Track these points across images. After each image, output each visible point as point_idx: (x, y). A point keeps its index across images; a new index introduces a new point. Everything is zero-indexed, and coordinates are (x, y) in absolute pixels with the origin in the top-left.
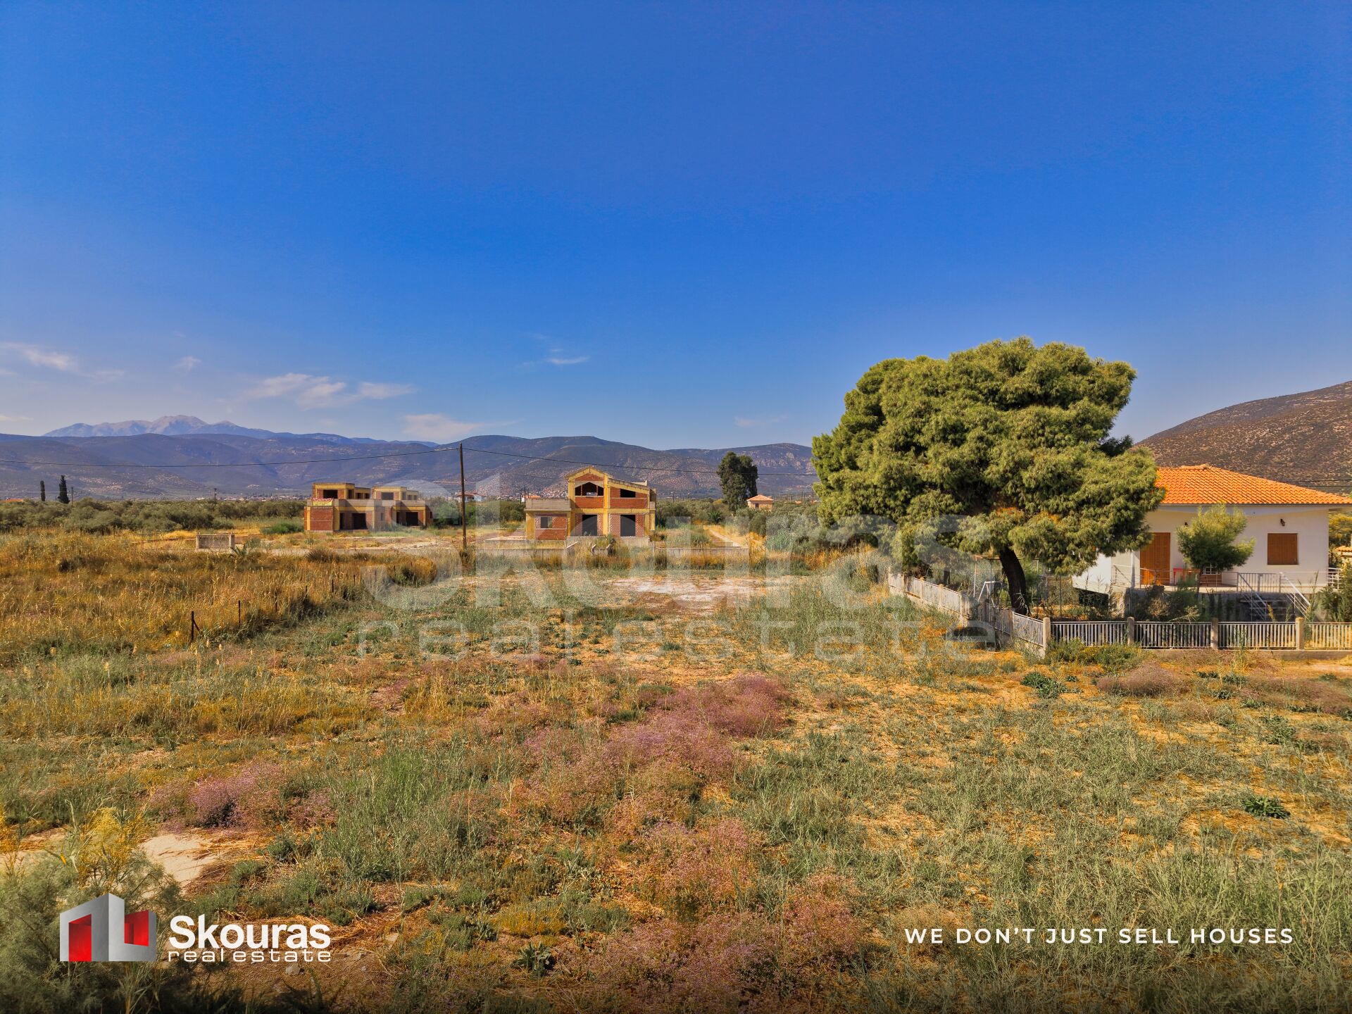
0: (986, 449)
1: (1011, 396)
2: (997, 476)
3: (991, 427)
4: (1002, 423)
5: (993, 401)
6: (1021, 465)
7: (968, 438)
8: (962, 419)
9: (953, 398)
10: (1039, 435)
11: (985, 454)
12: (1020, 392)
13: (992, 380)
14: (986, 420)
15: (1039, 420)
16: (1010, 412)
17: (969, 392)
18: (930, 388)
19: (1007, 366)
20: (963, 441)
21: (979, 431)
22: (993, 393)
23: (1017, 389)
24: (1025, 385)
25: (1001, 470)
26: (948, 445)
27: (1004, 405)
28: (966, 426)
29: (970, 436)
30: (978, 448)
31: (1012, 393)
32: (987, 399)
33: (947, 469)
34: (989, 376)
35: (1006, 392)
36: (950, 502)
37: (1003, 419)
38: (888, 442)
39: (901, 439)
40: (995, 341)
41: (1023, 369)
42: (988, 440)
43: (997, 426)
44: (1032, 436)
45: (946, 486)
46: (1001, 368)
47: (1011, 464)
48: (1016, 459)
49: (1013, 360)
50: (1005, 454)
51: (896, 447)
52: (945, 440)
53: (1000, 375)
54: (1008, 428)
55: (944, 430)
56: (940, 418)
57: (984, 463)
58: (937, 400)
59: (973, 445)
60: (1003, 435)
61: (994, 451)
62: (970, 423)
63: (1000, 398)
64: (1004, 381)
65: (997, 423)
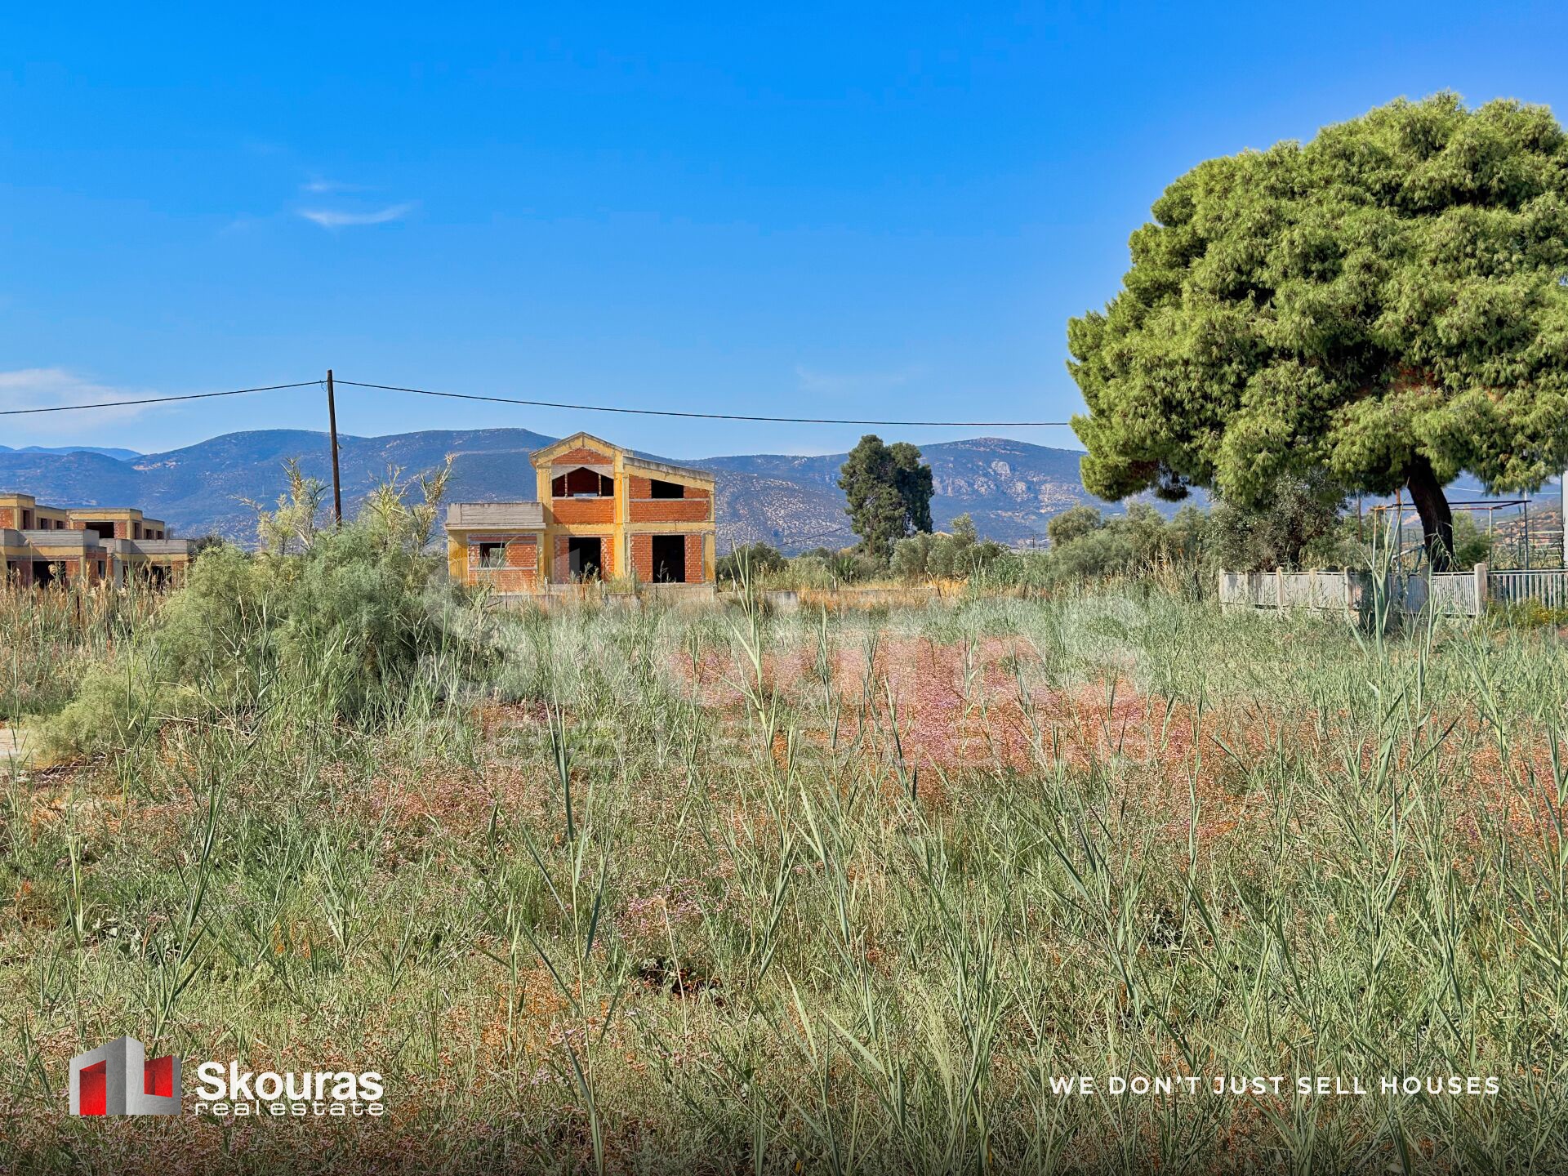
0: (1376, 286)
1: (1422, 194)
2: (1396, 329)
3: (1385, 246)
4: (1405, 239)
5: (1391, 204)
6: (1433, 306)
7: (1345, 267)
8: (1335, 234)
9: (1320, 202)
10: (1467, 255)
11: (1374, 294)
12: (1437, 186)
13: (1388, 167)
14: (1375, 235)
15: (1466, 229)
16: (1420, 220)
17: (1349, 190)
18: (1279, 185)
19: (1415, 142)
20: (1336, 272)
21: (1366, 252)
22: (1390, 189)
23: (1431, 181)
24: (1446, 174)
25: (1402, 317)
26: (1312, 281)
27: (1408, 209)
28: (1342, 246)
29: (1346, 264)
30: (1362, 284)
31: (1423, 188)
32: (1380, 200)
33: (1310, 320)
34: (1384, 160)
35: (1413, 188)
36: (1314, 380)
37: (1408, 233)
38: (1207, 285)
39: (1232, 276)
40: (1396, 100)
41: (1442, 147)
42: (1379, 270)
43: (1396, 244)
44: (1456, 259)
45: (1307, 353)
46: (1405, 146)
47: (1418, 306)
48: (1426, 295)
49: (1426, 132)
50: (1407, 289)
51: (1221, 291)
52: (1307, 273)
53: (1403, 159)
54: (1415, 248)
55: (1305, 256)
56: (1296, 235)
57: (1372, 309)
58: (1292, 204)
59: (1353, 278)
60: (1405, 259)
61: (1390, 287)
62: (1347, 241)
63: (1404, 199)
64: (1409, 167)
65: (1397, 238)
